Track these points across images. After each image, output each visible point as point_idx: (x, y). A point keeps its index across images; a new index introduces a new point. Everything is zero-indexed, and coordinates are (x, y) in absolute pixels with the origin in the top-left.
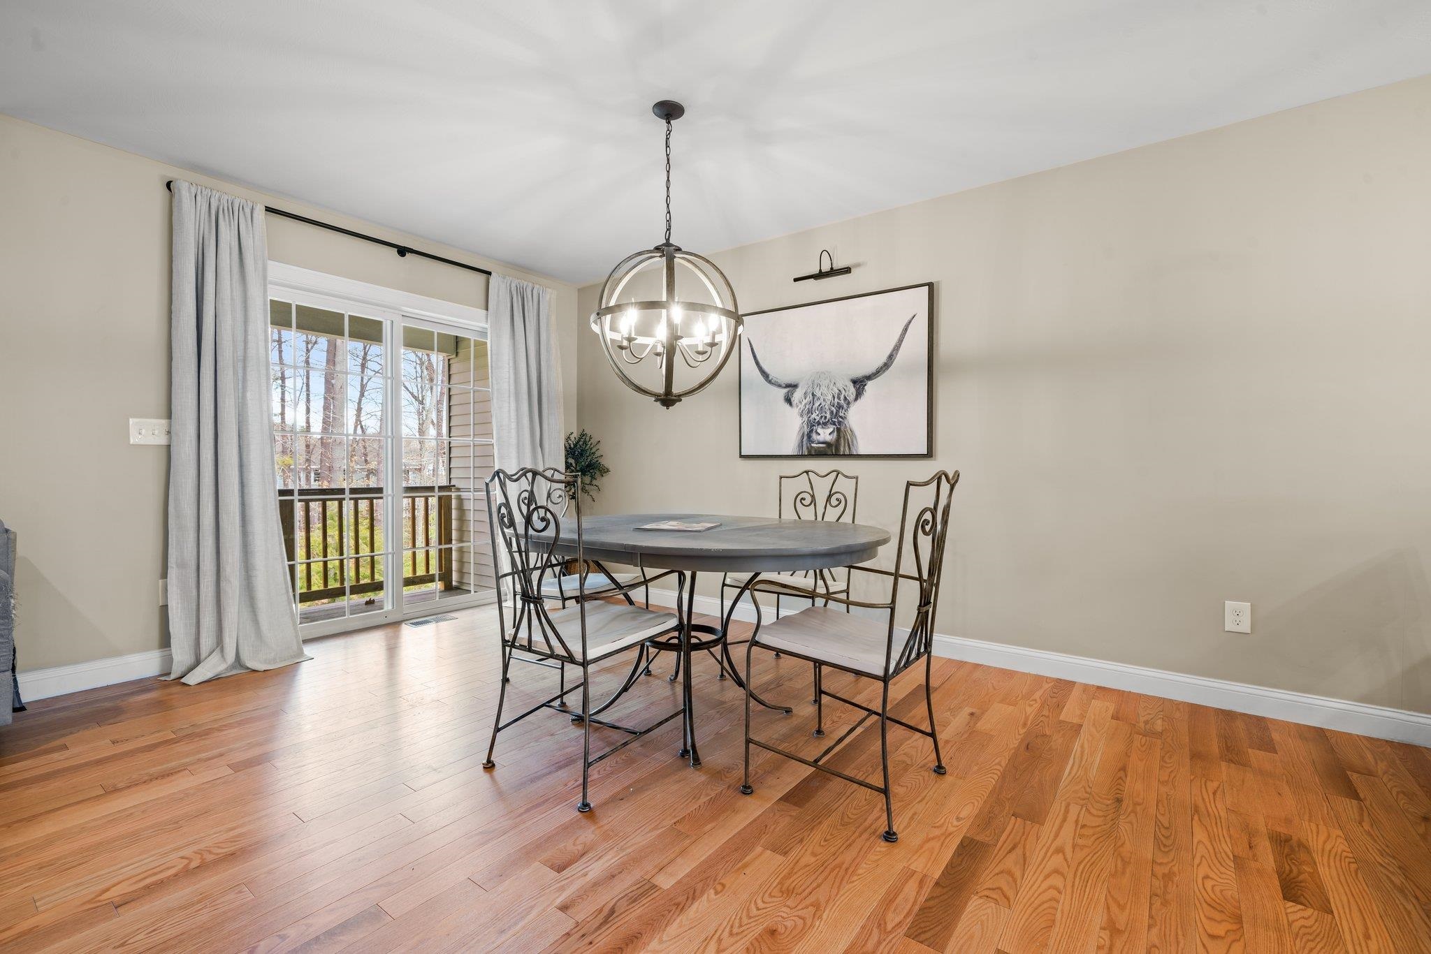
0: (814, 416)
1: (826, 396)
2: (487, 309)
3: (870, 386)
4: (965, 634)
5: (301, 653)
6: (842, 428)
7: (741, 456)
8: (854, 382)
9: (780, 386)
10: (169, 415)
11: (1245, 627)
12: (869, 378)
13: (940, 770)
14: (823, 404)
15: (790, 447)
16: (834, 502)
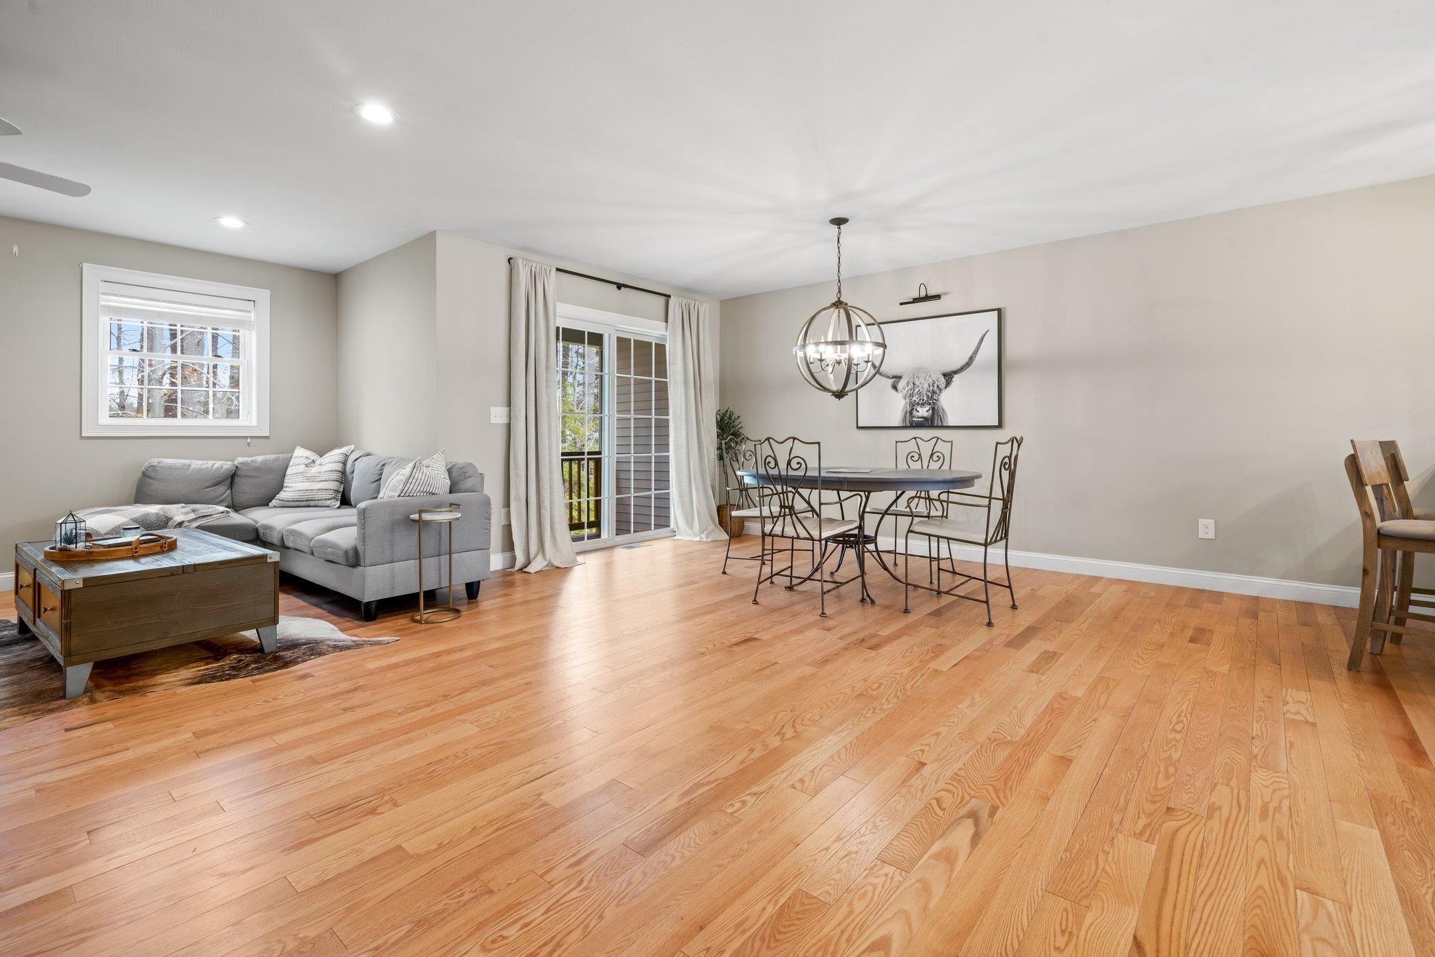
0: (914, 399)
1: (923, 385)
2: (667, 322)
3: (956, 378)
4: (1028, 549)
5: (575, 560)
6: (936, 407)
7: (858, 427)
8: (945, 375)
9: (888, 377)
10: (509, 404)
11: (1211, 535)
12: (956, 372)
13: (1014, 607)
14: (921, 390)
15: (896, 419)
16: (935, 458)
